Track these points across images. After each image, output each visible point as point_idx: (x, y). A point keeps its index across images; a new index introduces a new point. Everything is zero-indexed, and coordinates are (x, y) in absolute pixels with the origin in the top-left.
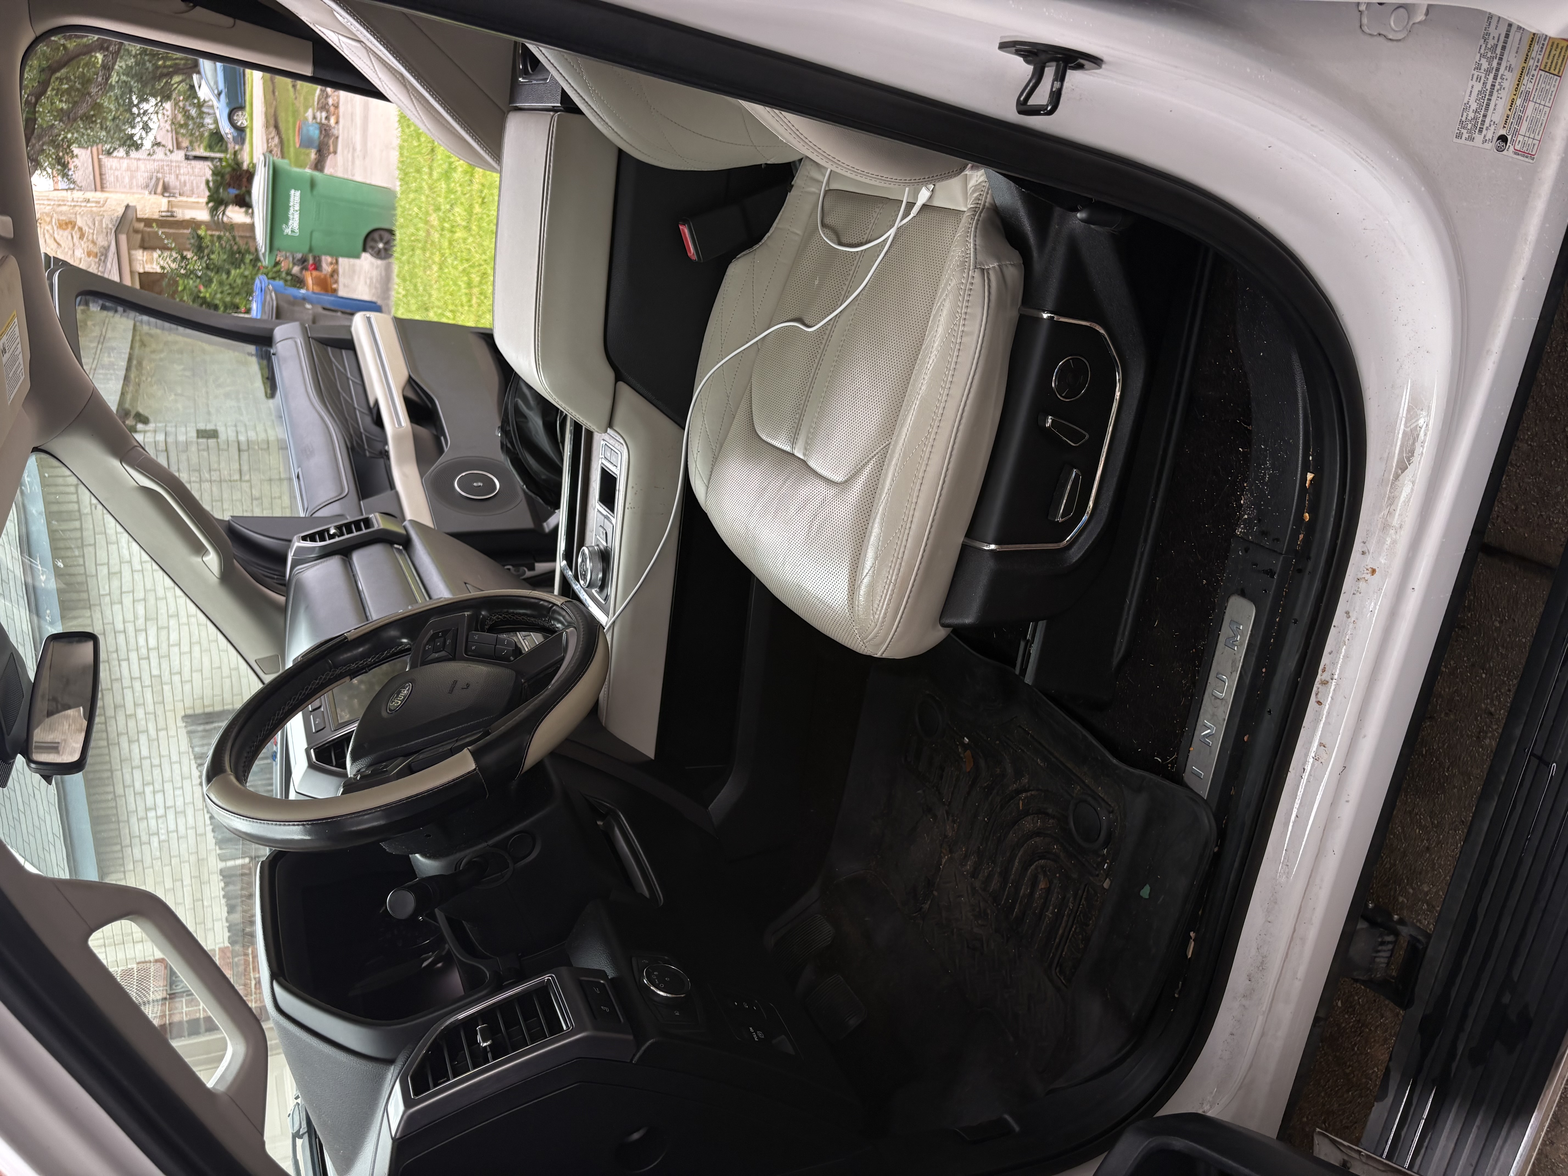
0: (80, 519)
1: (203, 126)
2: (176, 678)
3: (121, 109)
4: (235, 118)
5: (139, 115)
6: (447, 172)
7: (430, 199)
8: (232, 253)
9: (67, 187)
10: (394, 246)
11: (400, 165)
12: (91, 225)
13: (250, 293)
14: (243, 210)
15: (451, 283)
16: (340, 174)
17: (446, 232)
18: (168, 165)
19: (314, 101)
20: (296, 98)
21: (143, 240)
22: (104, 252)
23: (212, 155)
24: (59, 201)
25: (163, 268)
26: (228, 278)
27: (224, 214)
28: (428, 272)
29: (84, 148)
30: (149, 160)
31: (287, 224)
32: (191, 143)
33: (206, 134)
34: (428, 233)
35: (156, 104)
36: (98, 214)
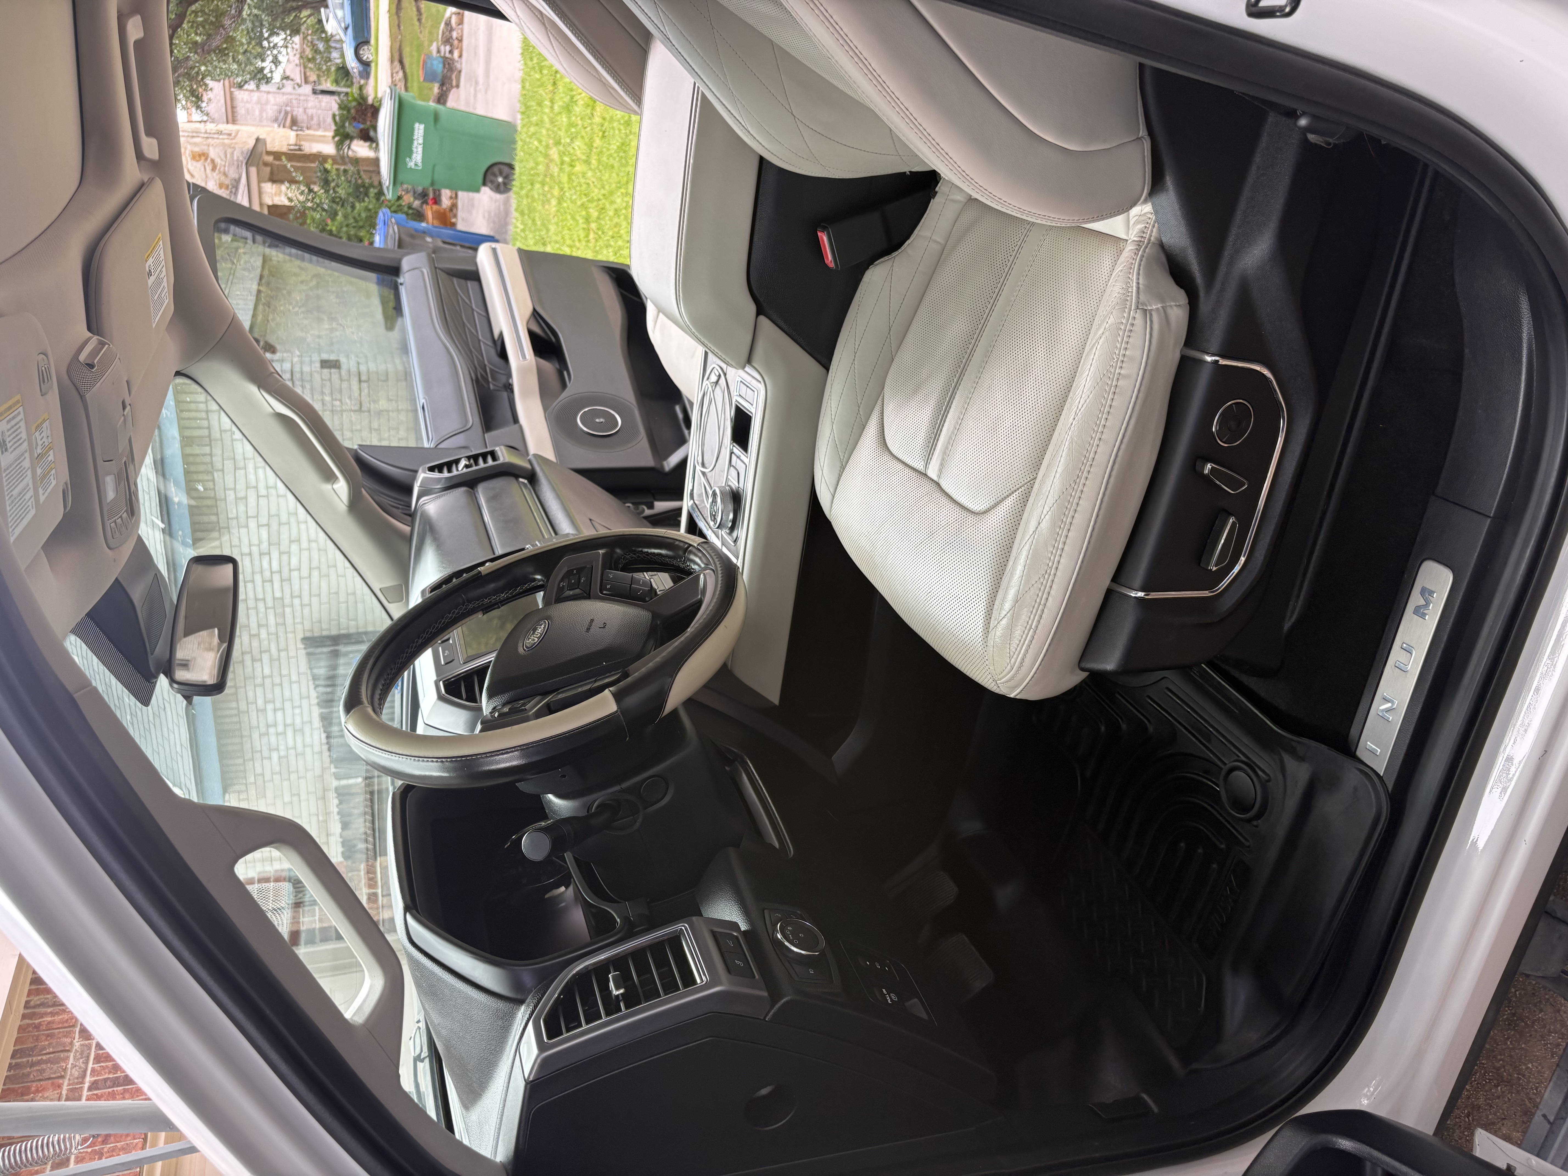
0: (210, 445)
1: (330, 60)
2: (297, 601)
3: (253, 43)
4: (361, 52)
5: (269, 48)
6: (568, 106)
7: (550, 133)
8: (357, 187)
9: (200, 120)
10: (514, 180)
11: (521, 99)
12: (223, 156)
13: (373, 226)
14: (368, 144)
15: (569, 217)
16: (462, 107)
17: (565, 166)
18: (296, 99)
19: (438, 35)
20: (421, 32)
21: (272, 173)
22: (235, 184)
23: (339, 89)
24: (193, 132)
25: (290, 200)
26: (352, 211)
27: (349, 148)
28: (547, 207)
29: (216, 80)
30: (278, 93)
31: (410, 157)
32: (319, 76)
33: (333, 69)
34: (548, 166)
35: (285, 39)
36: (230, 146)
